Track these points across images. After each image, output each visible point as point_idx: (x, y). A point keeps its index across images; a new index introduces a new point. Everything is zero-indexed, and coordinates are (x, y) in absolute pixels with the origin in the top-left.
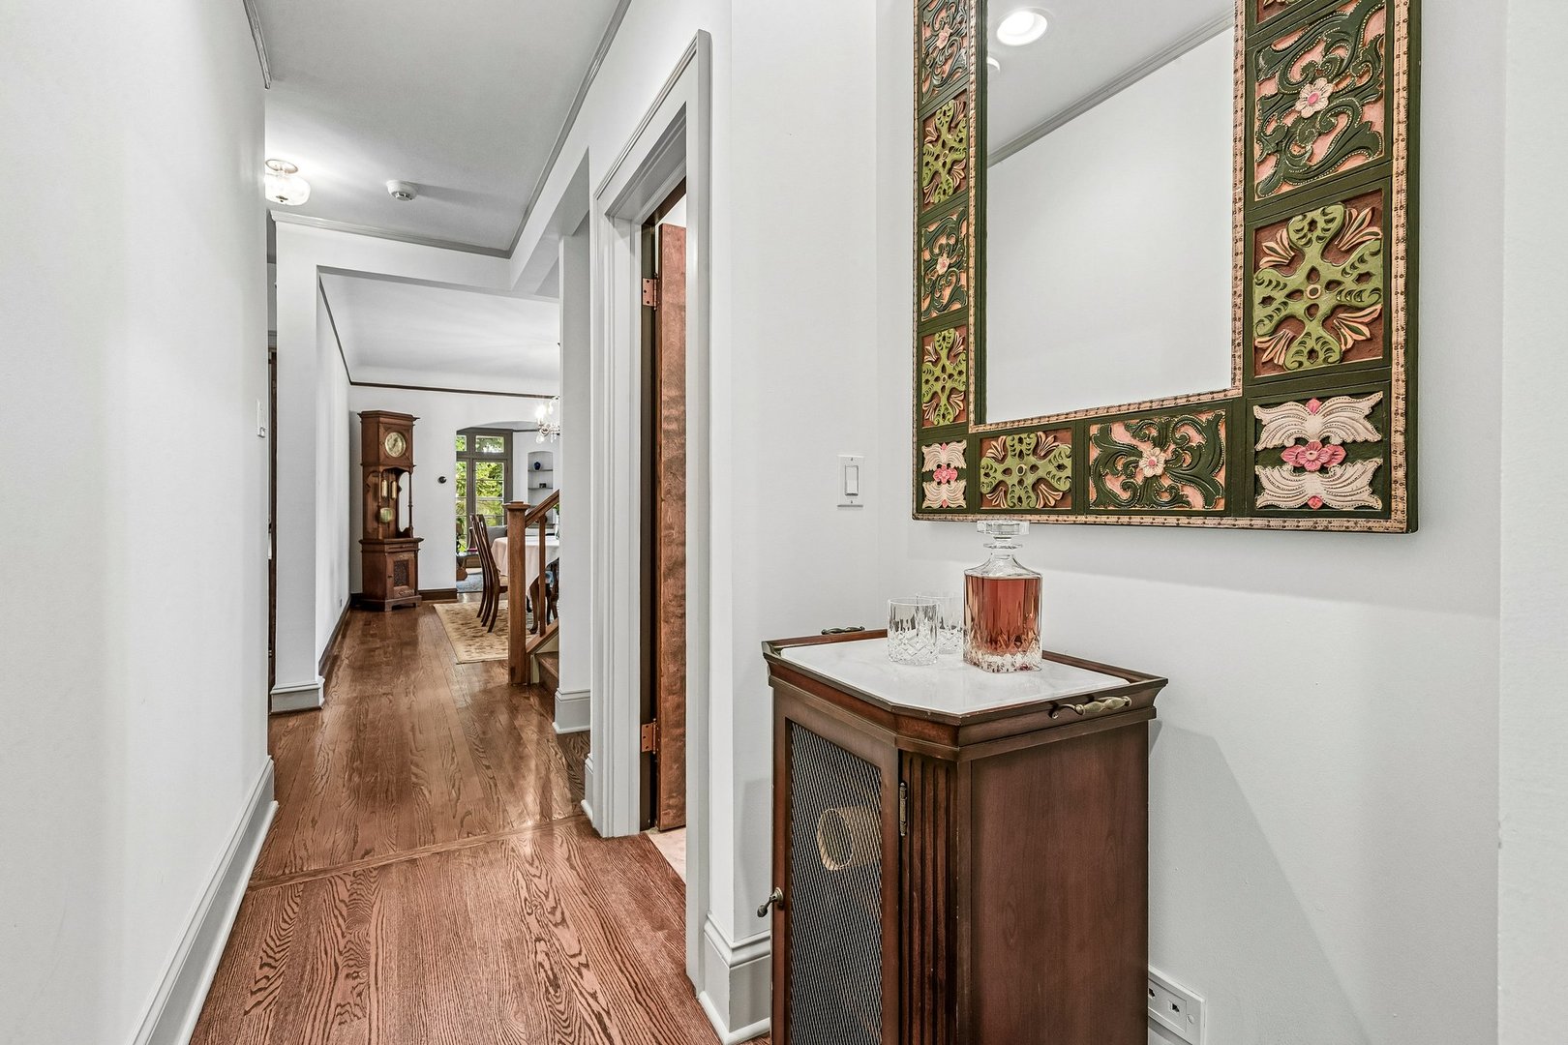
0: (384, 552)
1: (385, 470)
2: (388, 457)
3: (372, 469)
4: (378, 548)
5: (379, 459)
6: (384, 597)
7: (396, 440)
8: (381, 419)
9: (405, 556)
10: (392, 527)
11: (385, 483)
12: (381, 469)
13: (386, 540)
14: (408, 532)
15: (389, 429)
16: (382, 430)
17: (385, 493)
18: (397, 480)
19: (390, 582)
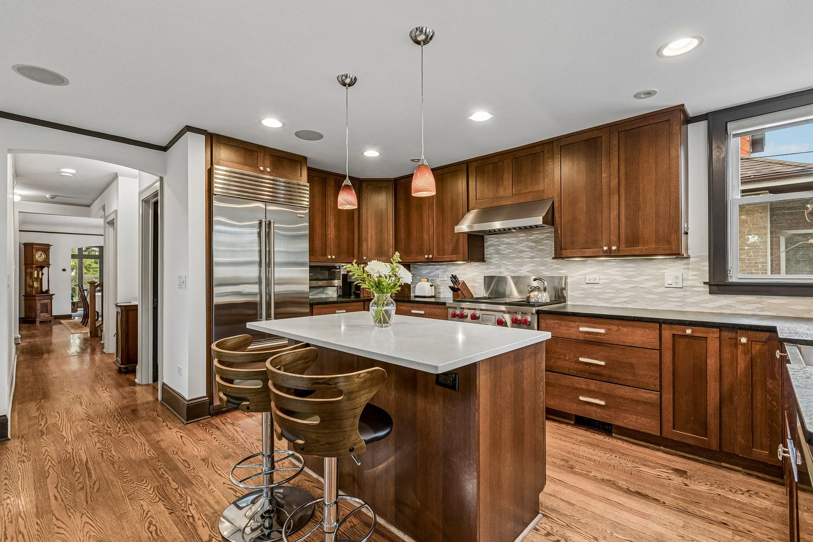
0: (36, 300)
1: (36, 267)
2: (37, 261)
3: (29, 266)
4: (33, 298)
5: (33, 262)
6: (36, 318)
7: (41, 254)
8: (34, 246)
9: (46, 301)
10: (39, 289)
11: (36, 272)
12: (34, 266)
13: (36, 295)
14: (47, 292)
15: (38, 250)
16: (34, 251)
17: (36, 276)
18: (42, 271)
19: (38, 312)
